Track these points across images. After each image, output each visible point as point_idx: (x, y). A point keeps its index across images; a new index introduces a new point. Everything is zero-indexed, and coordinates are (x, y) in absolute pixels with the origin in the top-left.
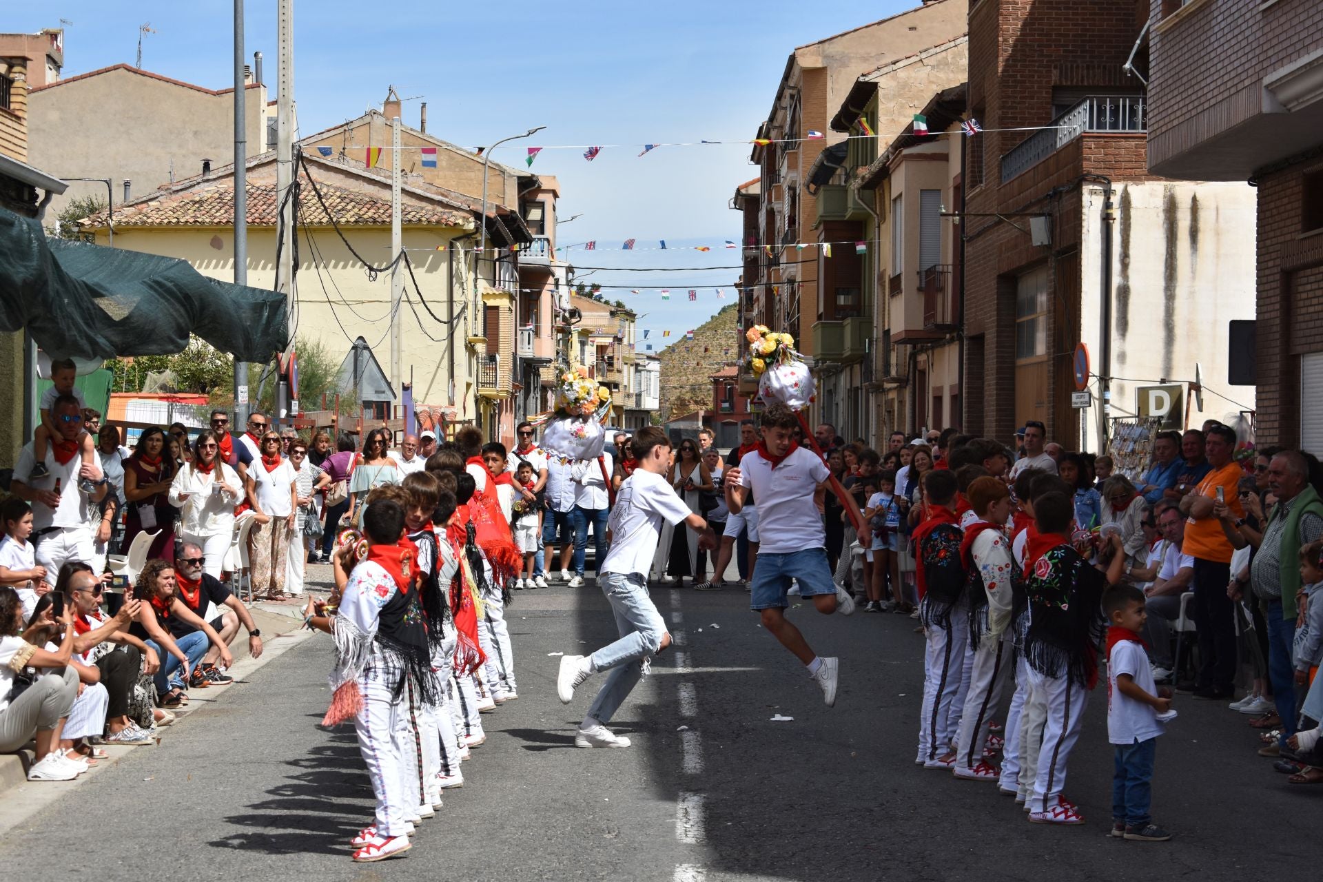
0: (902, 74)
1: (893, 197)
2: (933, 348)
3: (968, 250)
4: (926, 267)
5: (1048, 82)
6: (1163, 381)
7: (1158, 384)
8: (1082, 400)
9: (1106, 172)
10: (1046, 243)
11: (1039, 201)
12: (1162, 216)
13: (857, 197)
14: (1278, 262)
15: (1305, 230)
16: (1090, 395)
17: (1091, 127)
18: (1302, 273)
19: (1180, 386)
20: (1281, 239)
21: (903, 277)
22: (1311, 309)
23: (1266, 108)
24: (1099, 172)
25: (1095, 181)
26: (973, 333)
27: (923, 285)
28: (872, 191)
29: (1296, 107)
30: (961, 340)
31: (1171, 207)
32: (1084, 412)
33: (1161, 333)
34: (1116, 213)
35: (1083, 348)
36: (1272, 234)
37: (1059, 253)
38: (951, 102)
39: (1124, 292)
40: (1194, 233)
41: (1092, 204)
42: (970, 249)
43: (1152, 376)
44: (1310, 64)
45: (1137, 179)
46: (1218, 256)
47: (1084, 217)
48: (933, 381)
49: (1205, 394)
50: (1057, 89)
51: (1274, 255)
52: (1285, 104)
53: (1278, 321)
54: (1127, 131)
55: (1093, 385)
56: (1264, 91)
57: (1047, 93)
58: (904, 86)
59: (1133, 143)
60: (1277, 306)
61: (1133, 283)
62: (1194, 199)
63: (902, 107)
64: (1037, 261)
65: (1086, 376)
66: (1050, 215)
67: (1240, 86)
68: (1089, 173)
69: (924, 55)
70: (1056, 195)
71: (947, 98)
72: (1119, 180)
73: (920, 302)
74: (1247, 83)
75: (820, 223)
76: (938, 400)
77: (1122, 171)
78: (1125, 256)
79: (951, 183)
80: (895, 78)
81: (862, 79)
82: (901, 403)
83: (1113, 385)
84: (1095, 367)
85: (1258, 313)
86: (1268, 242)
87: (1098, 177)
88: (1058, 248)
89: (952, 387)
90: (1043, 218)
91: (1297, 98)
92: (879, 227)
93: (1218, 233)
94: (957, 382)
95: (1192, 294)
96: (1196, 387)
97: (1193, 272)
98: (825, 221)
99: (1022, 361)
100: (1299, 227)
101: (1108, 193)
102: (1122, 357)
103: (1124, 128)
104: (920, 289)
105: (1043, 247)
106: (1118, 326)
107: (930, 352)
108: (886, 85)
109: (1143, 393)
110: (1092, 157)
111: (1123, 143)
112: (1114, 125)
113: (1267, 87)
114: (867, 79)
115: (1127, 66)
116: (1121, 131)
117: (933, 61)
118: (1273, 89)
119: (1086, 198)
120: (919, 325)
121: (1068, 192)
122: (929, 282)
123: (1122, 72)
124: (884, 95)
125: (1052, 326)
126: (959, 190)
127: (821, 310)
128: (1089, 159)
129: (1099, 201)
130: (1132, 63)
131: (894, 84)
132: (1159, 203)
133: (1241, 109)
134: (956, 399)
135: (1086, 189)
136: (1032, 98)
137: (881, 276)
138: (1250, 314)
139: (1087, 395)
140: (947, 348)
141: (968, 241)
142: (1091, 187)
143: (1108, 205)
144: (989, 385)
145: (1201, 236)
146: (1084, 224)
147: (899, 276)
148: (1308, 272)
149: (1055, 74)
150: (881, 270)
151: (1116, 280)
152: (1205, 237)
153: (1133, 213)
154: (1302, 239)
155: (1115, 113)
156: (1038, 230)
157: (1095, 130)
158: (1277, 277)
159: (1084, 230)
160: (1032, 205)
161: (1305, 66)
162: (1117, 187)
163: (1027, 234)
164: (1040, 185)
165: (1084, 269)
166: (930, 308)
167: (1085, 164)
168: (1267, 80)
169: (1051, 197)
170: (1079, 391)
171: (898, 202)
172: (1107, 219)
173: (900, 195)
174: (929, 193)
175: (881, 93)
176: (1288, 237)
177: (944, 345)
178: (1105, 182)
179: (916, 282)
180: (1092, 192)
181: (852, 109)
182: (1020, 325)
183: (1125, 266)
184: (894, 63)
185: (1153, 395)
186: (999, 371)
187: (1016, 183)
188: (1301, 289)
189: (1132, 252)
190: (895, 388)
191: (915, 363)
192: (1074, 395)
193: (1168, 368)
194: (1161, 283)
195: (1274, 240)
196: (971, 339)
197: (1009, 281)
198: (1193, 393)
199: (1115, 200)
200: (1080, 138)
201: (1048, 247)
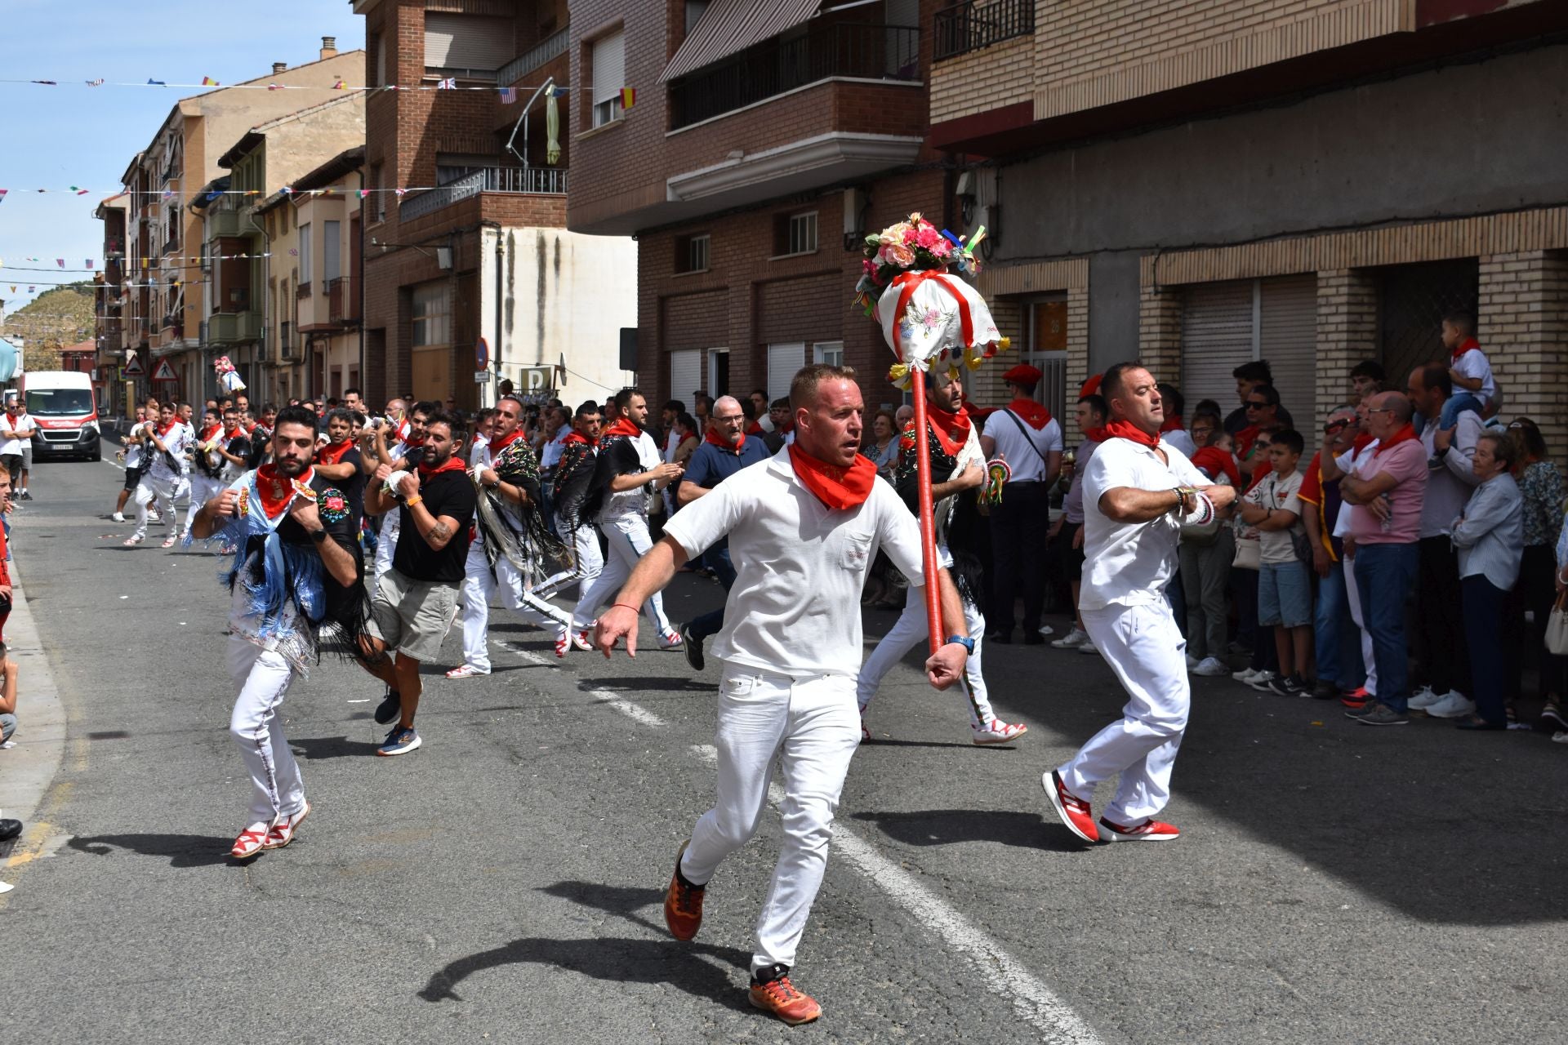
0: (284, 129)
1: (299, 225)
2: (330, 337)
3: (368, 267)
4: (331, 277)
5: (434, 149)
6: (538, 364)
7: (534, 367)
8: (483, 377)
9: (497, 220)
10: (449, 266)
11: (441, 237)
12: (536, 251)
13: (251, 220)
14: (655, 291)
15: (678, 272)
16: (489, 373)
17: (487, 188)
18: (673, 299)
19: (549, 368)
20: (658, 277)
21: (312, 286)
22: (680, 322)
23: (670, 198)
24: (493, 220)
25: (491, 225)
26: (373, 327)
27: (328, 291)
28: (262, 216)
29: (688, 198)
30: (361, 331)
31: (542, 245)
32: (484, 385)
33: (535, 332)
34: (505, 248)
35: (483, 342)
37: (460, 274)
38: (353, 159)
39: (511, 303)
40: (557, 263)
41: (488, 242)
42: (370, 266)
43: (530, 361)
44: (705, 174)
45: (519, 225)
46: (573, 279)
47: (483, 251)
48: (329, 362)
49: (567, 374)
50: (440, 154)
51: (652, 287)
52: (681, 196)
53: (655, 329)
54: (511, 191)
55: (491, 366)
56: (668, 187)
57: (434, 157)
58: (285, 137)
59: (516, 200)
60: (654, 320)
61: (516, 297)
62: (557, 240)
63: (284, 153)
64: (442, 277)
65: (486, 360)
66: (452, 247)
67: (648, 182)
68: (486, 220)
69: (300, 115)
70: (458, 233)
71: (350, 156)
72: (506, 225)
73: (325, 304)
74: (654, 180)
75: (216, 238)
76: (337, 375)
77: (508, 219)
78: (511, 278)
79: (348, 216)
80: (277, 131)
81: (253, 131)
82: (297, 377)
83: (503, 367)
84: (492, 355)
85: (639, 323)
86: (647, 278)
87: (493, 222)
88: (458, 271)
89: (351, 366)
90: (446, 250)
91: (690, 193)
92: (268, 243)
93: (573, 264)
94: (358, 361)
95: (556, 305)
96: (561, 368)
97: (557, 290)
98: (222, 238)
99: (416, 349)
100: (672, 269)
101: (499, 234)
102: (509, 348)
103: (509, 189)
104: (325, 294)
105: (446, 270)
106: (506, 326)
107: (328, 340)
108: (271, 136)
109: (524, 373)
110: (488, 209)
111: (509, 199)
112: (503, 188)
113: (670, 185)
114: (257, 131)
115: (509, 146)
116: (507, 191)
117: (307, 119)
118: (674, 186)
119: (484, 237)
120: (325, 319)
121: (468, 232)
122: (333, 289)
123: (506, 150)
124: (270, 144)
125: (454, 325)
126: (356, 222)
127: (218, 303)
128: (486, 211)
129: (493, 240)
130: (513, 144)
131: (277, 135)
132: (534, 242)
133: (648, 197)
134: (354, 375)
135: (485, 230)
136: (424, 161)
137: (272, 283)
138: (635, 325)
139: (487, 375)
140: (345, 338)
141: (367, 261)
142: (488, 229)
143: (499, 243)
144: (391, 365)
145: (562, 266)
146: (483, 255)
147: (308, 284)
148: (678, 298)
149: (438, 144)
150: (272, 275)
151: (505, 295)
152: (563, 266)
153: (516, 249)
154: (674, 278)
155: (503, 179)
156: (444, 258)
157: (489, 191)
158: (654, 301)
159: (483, 260)
160: (433, 239)
161: (701, 175)
162: (505, 230)
163: (435, 259)
164: (440, 225)
165: (483, 287)
166: (335, 308)
167: (483, 213)
168: (670, 181)
169: (453, 235)
170: (480, 371)
171: (305, 229)
172: (499, 252)
173: (308, 224)
174: (331, 223)
175: (267, 142)
176: (663, 276)
177: (343, 334)
178: (498, 226)
179: (322, 288)
180: (488, 233)
181: (239, 152)
182: (415, 323)
183: (511, 285)
184: (278, 120)
185: (531, 374)
186: (400, 354)
187: (417, 222)
188: (672, 309)
189: (516, 275)
190: (289, 366)
191: (312, 347)
192: (477, 374)
193: (540, 356)
194: (536, 297)
195: (652, 277)
196: (372, 332)
197: (407, 292)
198: (558, 372)
199: (504, 239)
200: (479, 196)
201: (450, 270)
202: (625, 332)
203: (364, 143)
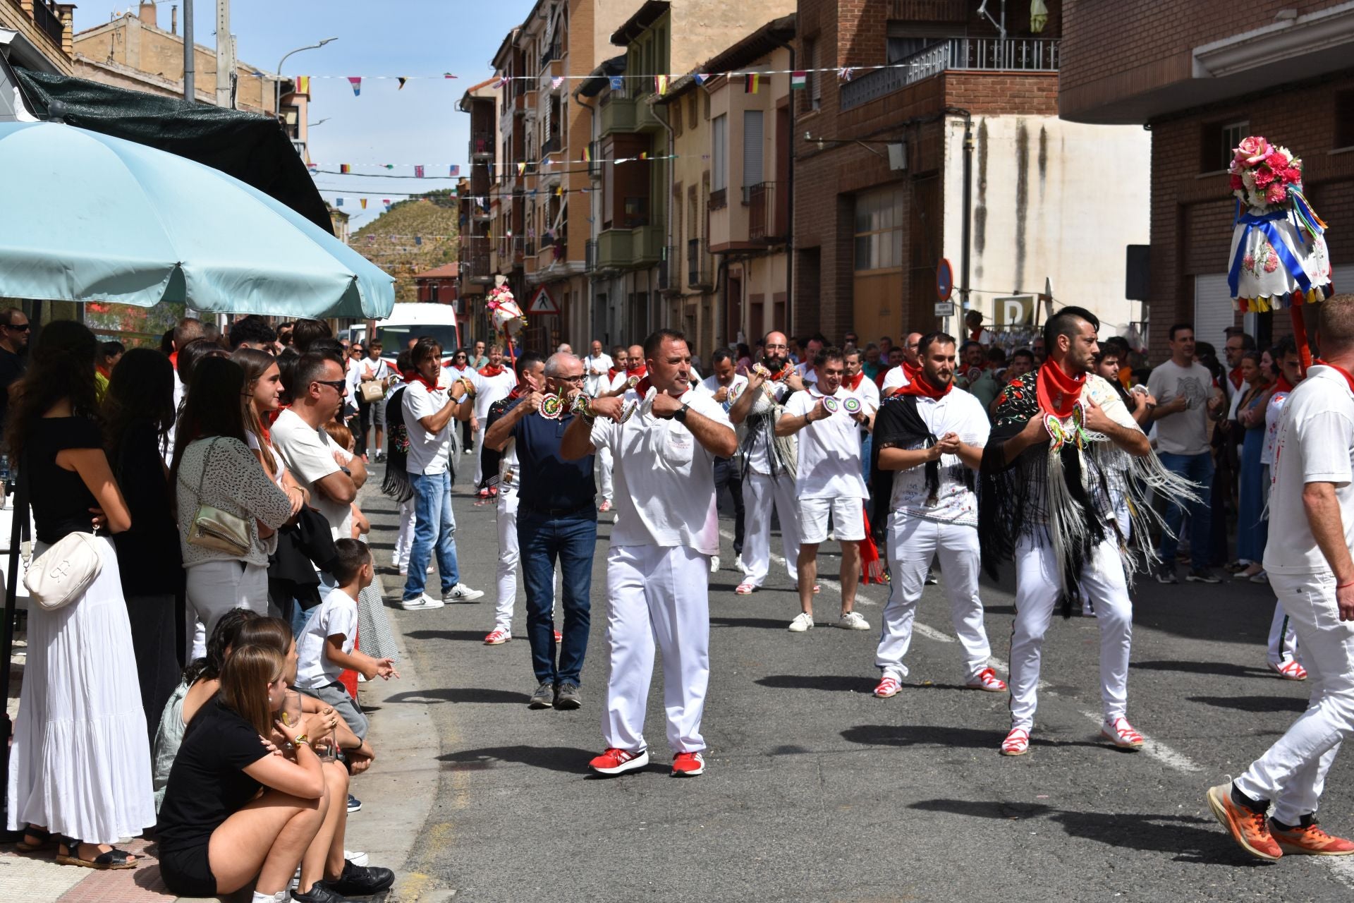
1: (714, 114)
2: (750, 258)
3: (798, 169)
4: (751, 182)
5: (883, 17)
6: (1016, 293)
7: (1011, 296)
8: (946, 309)
9: (965, 106)
10: (903, 167)
11: (892, 129)
12: (1015, 146)
13: (652, 111)
14: (1175, 196)
15: (1203, 172)
16: (953, 304)
17: (952, 65)
18: (1197, 207)
19: (1031, 298)
20: (1177, 177)
21: (728, 193)
22: (1208, 237)
23: (1196, 72)
24: (960, 106)
25: (957, 113)
26: (805, 245)
27: (748, 199)
28: (665, 106)
29: (1221, 74)
30: (789, 251)
31: (1023, 138)
32: (947, 320)
33: (1013, 250)
34: (975, 143)
35: (946, 264)
36: (1167, 172)
37: (916, 177)
38: (781, 31)
39: (982, 213)
40: (1043, 161)
41: (954, 134)
42: (801, 168)
43: (1007, 289)
44: (1244, 42)
45: (993, 112)
46: (1063, 182)
47: (946, 146)
48: (749, 290)
50: (891, 23)
51: (1170, 191)
52: (1211, 71)
53: (1173, 246)
54: (984, 69)
55: (956, 296)
56: (1194, 60)
57: (882, 26)
58: (695, 5)
59: (990, 80)
60: (1173, 234)
61: (989, 206)
62: (1043, 131)
63: (693, 25)
64: (893, 182)
65: (950, 287)
66: (905, 142)
67: (1167, 54)
68: (951, 107)
70: (914, 124)
71: (778, 27)
72: (977, 113)
73: (745, 215)
74: (1175, 51)
75: (609, 135)
76: (758, 307)
77: (980, 105)
78: (983, 181)
79: (774, 105)
82: (707, 309)
83: (972, 296)
84: (957, 281)
85: (1152, 238)
86: (1163, 179)
87: (960, 110)
88: (915, 172)
89: (776, 295)
90: (899, 146)
91: (1224, 67)
92: (673, 141)
93: (1063, 161)
94: (785, 289)
95: (1041, 215)
96: (1045, 295)
97: (1042, 195)
98: (615, 135)
99: (862, 273)
100: (1197, 167)
101: (968, 125)
102: (980, 271)
103: (981, 66)
104: (744, 204)
105: (899, 171)
106: (976, 243)
107: (747, 262)
109: (999, 304)
110: (954, 92)
111: (981, 79)
112: (973, 64)
113: (1196, 56)
115: (981, 10)
116: (978, 69)
118: (1202, 58)
119: (948, 129)
120: (744, 236)
121: (927, 123)
122: (754, 198)
123: (977, 16)
124: (677, 14)
125: (908, 243)
126: (785, 112)
127: (610, 216)
128: (951, 94)
129: (960, 132)
130: (987, 7)
131: (685, 3)
132: (1013, 134)
133: (1169, 73)
134: (780, 306)
135: (949, 120)
136: (869, 31)
137: (677, 190)
138: (1145, 240)
139: (950, 306)
140: (769, 259)
141: (798, 161)
142: (953, 119)
143: (968, 136)
144: (827, 294)
145: (1049, 164)
146: (947, 152)
147: (723, 191)
148: (1205, 205)
149: (889, 9)
150: (677, 181)
151: (975, 203)
152: (1052, 165)
153: (990, 143)
154: (1200, 179)
155: (973, 53)
156: (896, 156)
157: (956, 68)
158: (1174, 209)
159: (947, 158)
160: (883, 131)
161: (1238, 43)
162: (976, 119)
163: (886, 158)
164: (891, 114)
165: (946, 192)
166: (756, 222)
167: (948, 98)
168: (1197, 51)
169: (908, 126)
170: (941, 301)
171: (719, 122)
172: (967, 148)
173: (723, 116)
174: (753, 114)
175: (673, 12)
176: (1185, 176)
177: (767, 255)
178: (966, 114)
179: (740, 197)
180: (954, 124)
181: (638, 25)
182: (858, 239)
183: (982, 190)
185: (1007, 305)
186: (839, 281)
187: (861, 111)
188: (1196, 220)
189: (989, 177)
190: (698, 295)
191: (727, 271)
192: (937, 306)
193: (1020, 281)
194: (1014, 206)
195: (1170, 178)
196: (803, 252)
197: (849, 200)
198: (1043, 303)
199: (974, 131)
200: (943, 75)
201: (904, 171)
202: (1133, 251)
203: (794, 10)
